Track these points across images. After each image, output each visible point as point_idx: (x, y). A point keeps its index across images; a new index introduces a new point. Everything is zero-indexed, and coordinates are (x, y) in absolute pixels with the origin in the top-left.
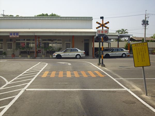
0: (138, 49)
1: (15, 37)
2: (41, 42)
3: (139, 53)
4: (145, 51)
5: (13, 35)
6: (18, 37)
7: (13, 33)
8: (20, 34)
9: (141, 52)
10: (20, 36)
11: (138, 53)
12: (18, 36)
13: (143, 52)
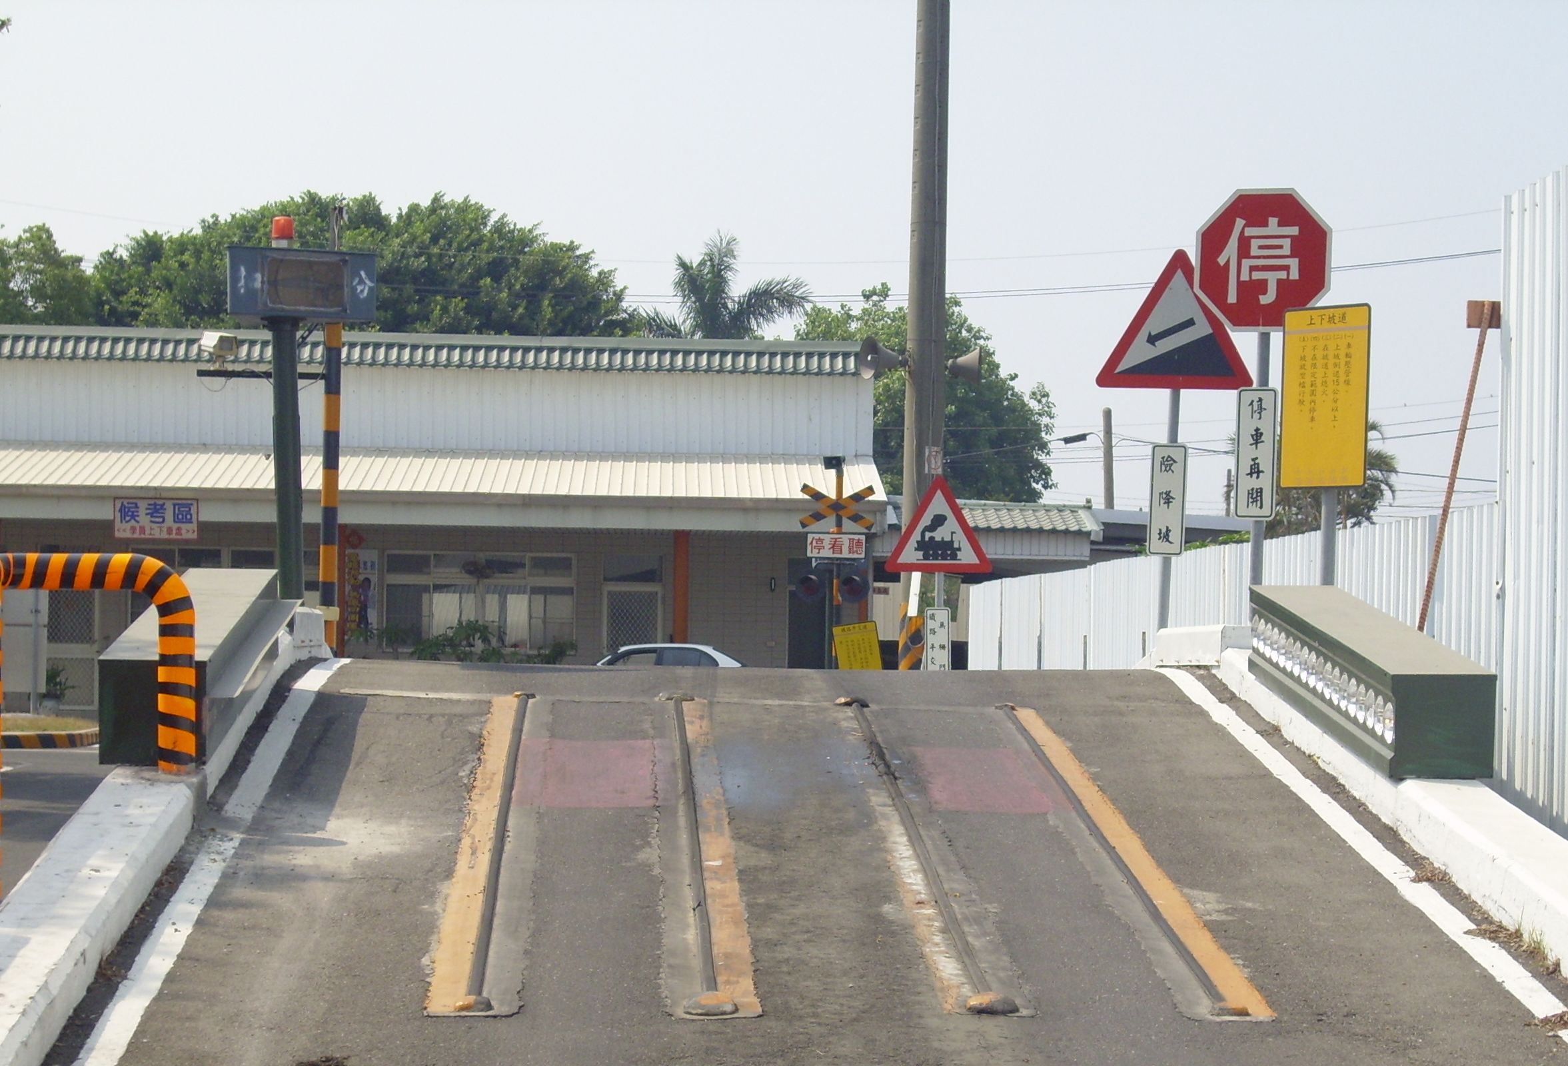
0: (850, 643)
1: (165, 536)
2: (374, 579)
3: (855, 656)
4: (870, 650)
5: (144, 519)
6: (195, 536)
7: (143, 505)
8: (210, 514)
9: (860, 652)
10: (205, 528)
11: (851, 654)
12: (189, 532)
13: (866, 651)
